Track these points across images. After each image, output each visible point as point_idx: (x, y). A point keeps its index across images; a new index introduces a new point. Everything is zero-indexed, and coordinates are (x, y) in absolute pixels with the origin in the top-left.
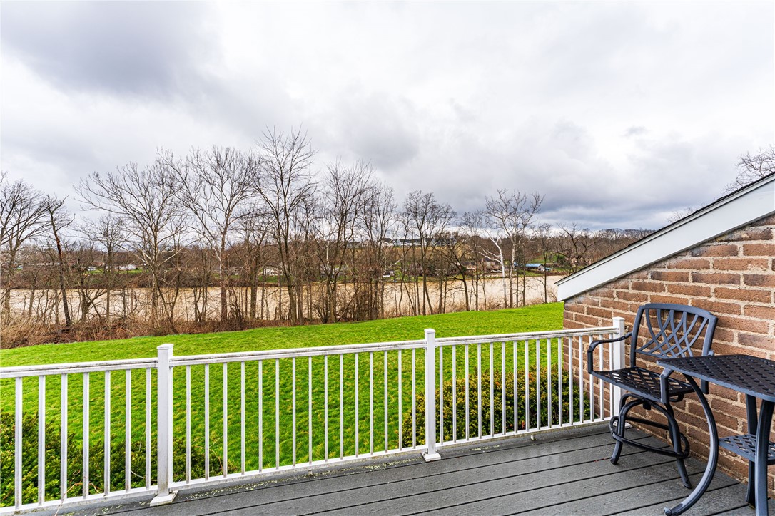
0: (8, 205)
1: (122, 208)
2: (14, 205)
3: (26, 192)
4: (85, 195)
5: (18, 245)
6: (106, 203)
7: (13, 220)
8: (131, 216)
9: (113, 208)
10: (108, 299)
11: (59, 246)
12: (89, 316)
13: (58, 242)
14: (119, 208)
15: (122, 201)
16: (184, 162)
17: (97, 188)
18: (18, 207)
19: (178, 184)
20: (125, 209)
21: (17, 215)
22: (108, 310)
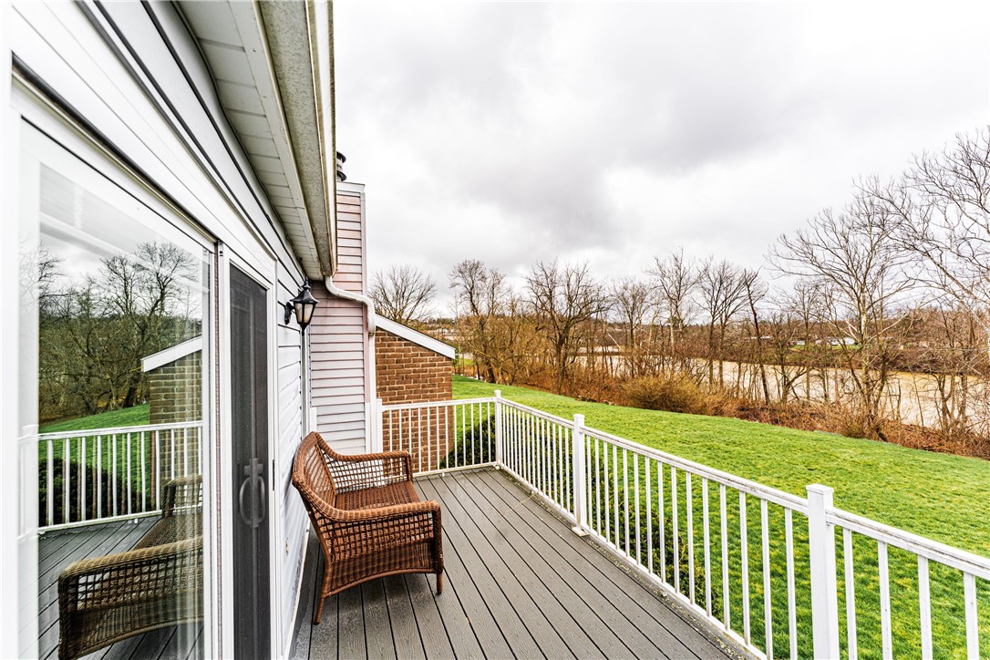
0: (717, 284)
1: (815, 268)
2: (721, 283)
3: (729, 270)
4: (774, 262)
5: (726, 320)
6: (798, 266)
7: (722, 298)
8: (828, 277)
9: (804, 270)
10: (808, 378)
11: (756, 319)
12: (790, 398)
13: (755, 315)
14: (810, 269)
15: (813, 261)
16: (899, 182)
17: (786, 251)
18: (725, 285)
19: (893, 218)
20: (819, 270)
21: (724, 292)
22: (808, 393)
